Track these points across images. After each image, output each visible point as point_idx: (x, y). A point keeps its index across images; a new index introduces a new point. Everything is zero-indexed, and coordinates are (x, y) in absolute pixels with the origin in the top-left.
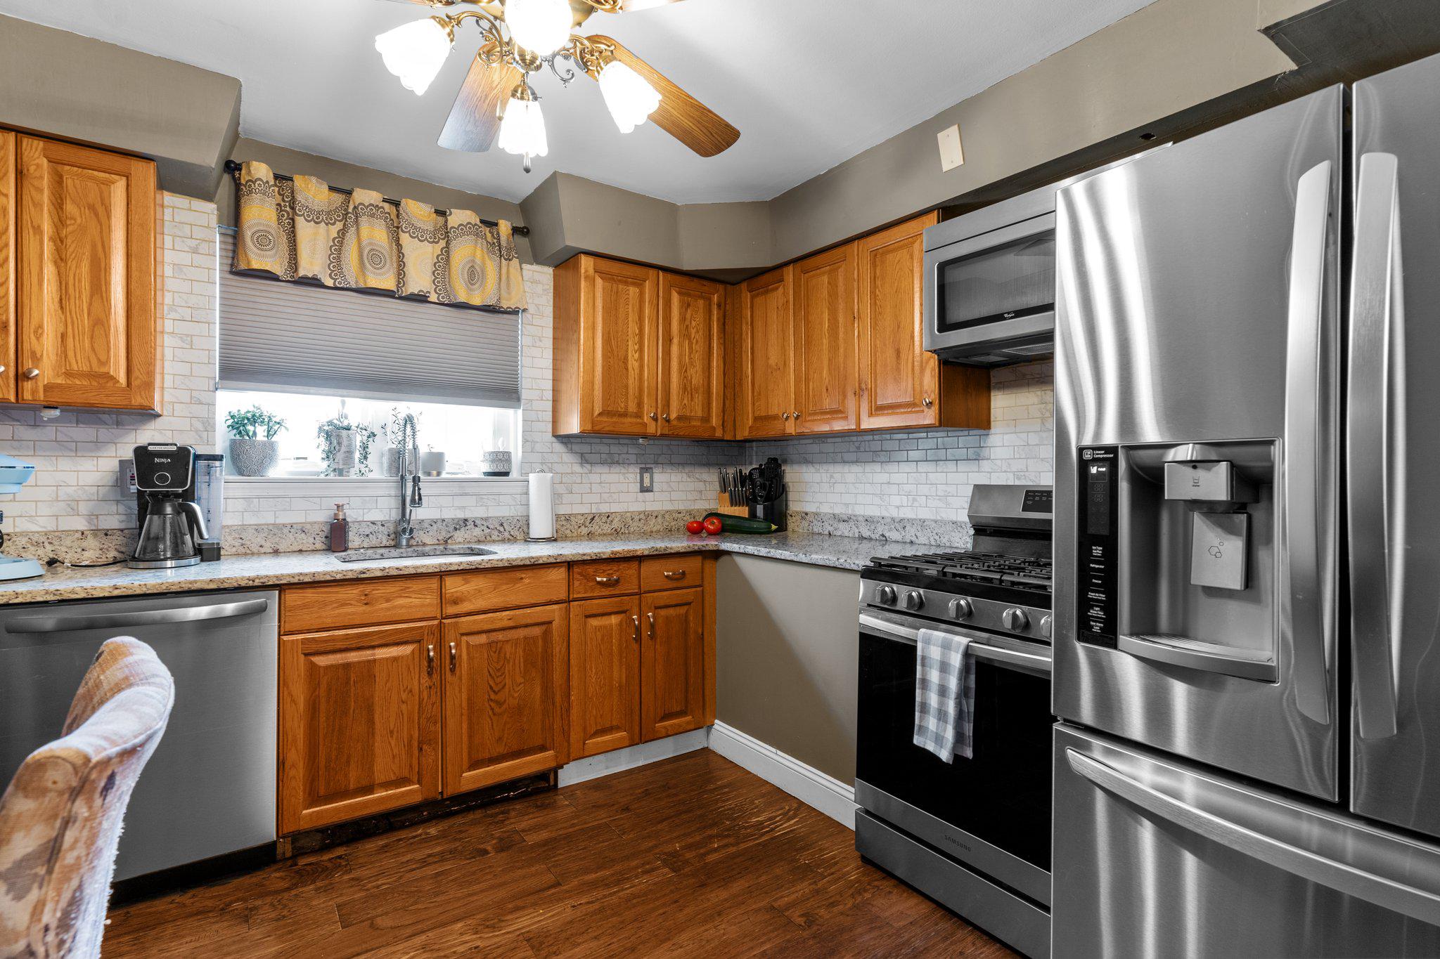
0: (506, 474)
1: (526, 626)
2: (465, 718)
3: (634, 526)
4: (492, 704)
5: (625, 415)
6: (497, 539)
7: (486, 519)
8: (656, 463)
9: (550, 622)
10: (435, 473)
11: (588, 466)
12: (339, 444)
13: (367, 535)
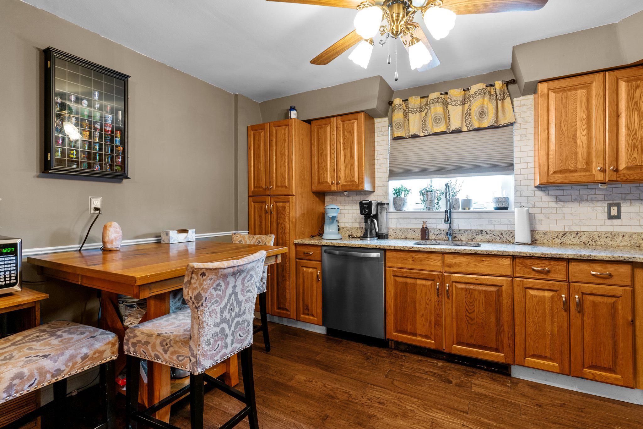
0: (507, 208)
1: (487, 285)
2: (454, 320)
3: (601, 241)
4: (467, 317)
5: (575, 171)
6: (499, 241)
7: (493, 231)
8: (624, 200)
9: (501, 286)
10: (467, 208)
11: (562, 203)
12: (427, 197)
13: (437, 235)
